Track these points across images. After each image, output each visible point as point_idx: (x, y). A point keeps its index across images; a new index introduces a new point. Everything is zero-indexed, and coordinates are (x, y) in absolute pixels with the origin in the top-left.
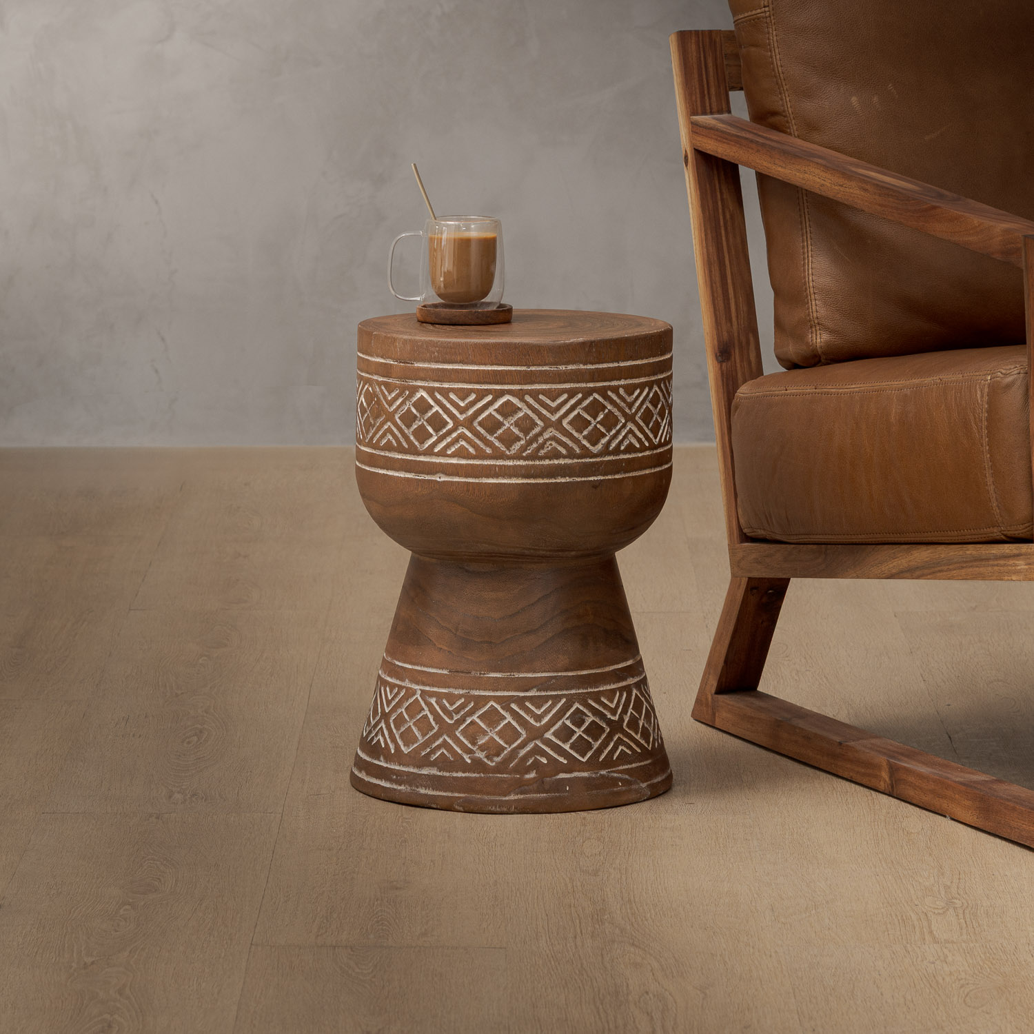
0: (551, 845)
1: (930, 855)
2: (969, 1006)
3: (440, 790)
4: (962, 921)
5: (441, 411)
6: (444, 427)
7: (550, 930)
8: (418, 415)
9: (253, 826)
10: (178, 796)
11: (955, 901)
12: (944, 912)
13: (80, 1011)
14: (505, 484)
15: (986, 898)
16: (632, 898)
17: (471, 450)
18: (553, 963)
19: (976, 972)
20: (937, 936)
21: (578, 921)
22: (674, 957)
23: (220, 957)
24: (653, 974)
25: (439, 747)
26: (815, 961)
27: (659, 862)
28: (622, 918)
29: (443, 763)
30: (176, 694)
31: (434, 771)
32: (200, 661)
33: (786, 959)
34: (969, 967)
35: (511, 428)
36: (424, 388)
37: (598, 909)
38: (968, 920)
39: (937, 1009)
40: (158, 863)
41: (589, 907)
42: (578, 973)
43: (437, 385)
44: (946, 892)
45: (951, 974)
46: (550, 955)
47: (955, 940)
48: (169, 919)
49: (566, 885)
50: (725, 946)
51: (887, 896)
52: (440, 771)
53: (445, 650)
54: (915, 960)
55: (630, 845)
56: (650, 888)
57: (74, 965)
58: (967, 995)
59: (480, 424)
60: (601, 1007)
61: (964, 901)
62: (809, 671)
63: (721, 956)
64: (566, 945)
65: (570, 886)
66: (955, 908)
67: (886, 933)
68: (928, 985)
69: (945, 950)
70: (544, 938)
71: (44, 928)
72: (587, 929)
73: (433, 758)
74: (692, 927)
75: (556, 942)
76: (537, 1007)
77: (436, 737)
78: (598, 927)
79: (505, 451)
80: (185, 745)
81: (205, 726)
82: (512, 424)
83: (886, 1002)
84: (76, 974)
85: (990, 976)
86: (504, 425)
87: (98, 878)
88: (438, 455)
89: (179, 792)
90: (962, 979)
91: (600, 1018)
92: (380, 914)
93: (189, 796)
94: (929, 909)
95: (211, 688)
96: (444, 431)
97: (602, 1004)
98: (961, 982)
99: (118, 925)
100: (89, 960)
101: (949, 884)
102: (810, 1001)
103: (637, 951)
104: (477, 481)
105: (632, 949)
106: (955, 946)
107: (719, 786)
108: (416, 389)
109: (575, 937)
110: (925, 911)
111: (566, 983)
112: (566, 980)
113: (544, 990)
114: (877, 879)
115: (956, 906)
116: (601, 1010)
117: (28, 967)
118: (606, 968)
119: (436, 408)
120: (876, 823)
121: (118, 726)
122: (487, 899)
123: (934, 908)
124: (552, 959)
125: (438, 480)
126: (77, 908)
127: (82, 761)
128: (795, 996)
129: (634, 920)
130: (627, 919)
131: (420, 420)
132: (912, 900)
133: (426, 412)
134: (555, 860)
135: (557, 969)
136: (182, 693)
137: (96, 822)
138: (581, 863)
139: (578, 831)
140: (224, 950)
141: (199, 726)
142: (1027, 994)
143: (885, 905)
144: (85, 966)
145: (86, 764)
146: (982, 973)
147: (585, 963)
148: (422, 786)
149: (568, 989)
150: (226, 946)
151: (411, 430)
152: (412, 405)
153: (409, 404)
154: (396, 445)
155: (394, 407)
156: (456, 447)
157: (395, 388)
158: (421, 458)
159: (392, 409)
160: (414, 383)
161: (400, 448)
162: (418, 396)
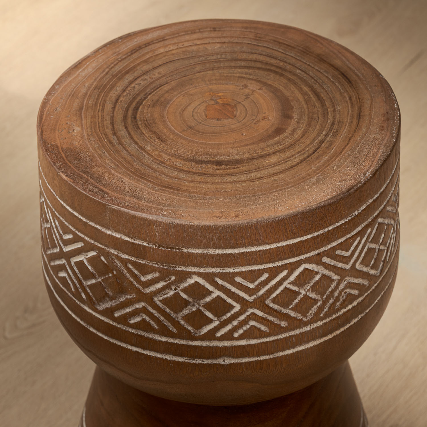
5: (223, 296)
6: (229, 311)
8: (190, 300)
14: (302, 350)
17: (263, 328)
35: (308, 294)
36: (199, 274)
43: (217, 270)
59: (274, 301)
79: (302, 319)
82: (308, 290)
86: (301, 294)
88: (221, 339)
96: (229, 315)
104: (271, 356)
108: (189, 275)
119: (217, 293)
125: (223, 363)
131: (195, 305)
133: (203, 297)
151: (181, 314)
152: (181, 290)
153: (176, 289)
154: (156, 327)
155: (152, 289)
156: (245, 328)
157: (152, 270)
158: (198, 343)
159: (148, 291)
160: (184, 269)
161: (164, 331)
162: (191, 281)
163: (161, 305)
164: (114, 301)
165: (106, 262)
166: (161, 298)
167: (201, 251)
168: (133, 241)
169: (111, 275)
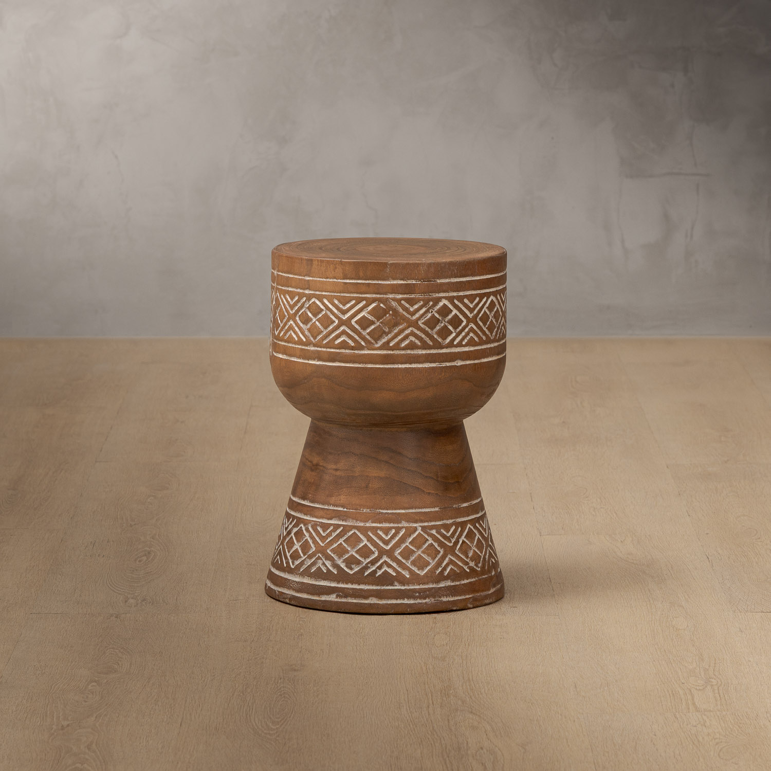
0: (410, 637)
1: (693, 645)
2: (722, 759)
3: (457, 596)
4: (717, 695)
5: (458, 314)
6: (460, 325)
7: (410, 702)
8: (440, 319)
9: (188, 624)
10: (131, 601)
11: (712, 680)
12: (704, 688)
13: (59, 761)
14: (491, 361)
15: (735, 678)
16: (471, 678)
17: (476, 339)
18: (411, 726)
19: (727, 733)
20: (698, 706)
21: (430, 695)
22: (502, 722)
23: (163, 721)
24: (486, 735)
25: (447, 565)
26: (607, 724)
27: (491, 651)
28: (463, 693)
29: (454, 576)
30: (131, 524)
31: (449, 583)
32: (149, 500)
33: (585, 723)
34: (722, 729)
36: (446, 298)
37: (446, 685)
38: (722, 694)
39: (698, 761)
40: (117, 651)
41: (438, 684)
42: (430, 733)
43: (455, 294)
44: (705, 673)
45: (709, 734)
46: (409, 721)
47: (712, 709)
48: (125, 692)
49: (421, 668)
50: (540, 714)
51: (661, 676)
52: (453, 582)
53: (434, 493)
54: (682, 724)
55: (469, 638)
56: (484, 670)
57: (54, 727)
58: (721, 750)
60: (447, 759)
61: (719, 681)
62: (604, 508)
63: (537, 720)
64: (421, 712)
65: (424, 668)
66: (712, 686)
67: (660, 704)
68: (692, 743)
69: (704, 716)
70: (405, 707)
71: (32, 699)
72: (437, 701)
73: (446, 573)
74: (516, 699)
75: (414, 711)
76: (400, 759)
77: (443, 558)
78: (445, 699)
80: (137, 562)
81: (152, 549)
83: (661, 756)
84: (55, 734)
85: (738, 736)
87: (72, 662)
88: (456, 346)
89: (132, 598)
90: (717, 738)
91: (447, 767)
92: (282, 689)
93: (140, 601)
94: (693, 686)
95: (156, 520)
96: (460, 328)
97: (448, 757)
98: (717, 741)
99: (87, 697)
100: (65, 723)
101: (707, 667)
102: (603, 755)
103: (474, 717)
105: (471, 716)
106: (711, 713)
107: (536, 594)
108: (439, 299)
109: (428, 707)
110: (689, 687)
111: (421, 741)
112: (421, 739)
113: (405, 746)
114: (653, 663)
115: (713, 684)
116: (448, 762)
117: (20, 729)
118: (451, 729)
119: (455, 312)
120: (653, 622)
121: (87, 549)
122: (362, 678)
123: (696, 686)
124: (411, 723)
125: (457, 365)
126: (56, 685)
127: (60, 574)
128: (592, 751)
129: (472, 694)
130: (467, 694)
131: (442, 322)
132: (680, 679)
133: (448, 315)
134: (414, 649)
135: (415, 731)
136: (135, 524)
137: (71, 620)
138: (433, 652)
139: (430, 627)
140: (166, 716)
141: (148, 549)
142: (765, 750)
143: (659, 684)
144: (63, 728)
145: (63, 577)
146: (732, 734)
147: (436, 726)
148: (443, 596)
149: (423, 746)
150: (167, 713)
151: (435, 330)
152: (436, 312)
153: (432, 312)
154: (420, 344)
155: (417, 315)
156: (468, 338)
157: (418, 300)
158: (444, 351)
159: (414, 318)
160: (437, 295)
161: (425, 346)
162: (441, 304)
163: (422, 326)
164: (389, 335)
165: (384, 307)
166: (423, 321)
167: (447, 281)
168: (406, 282)
169: (387, 315)
